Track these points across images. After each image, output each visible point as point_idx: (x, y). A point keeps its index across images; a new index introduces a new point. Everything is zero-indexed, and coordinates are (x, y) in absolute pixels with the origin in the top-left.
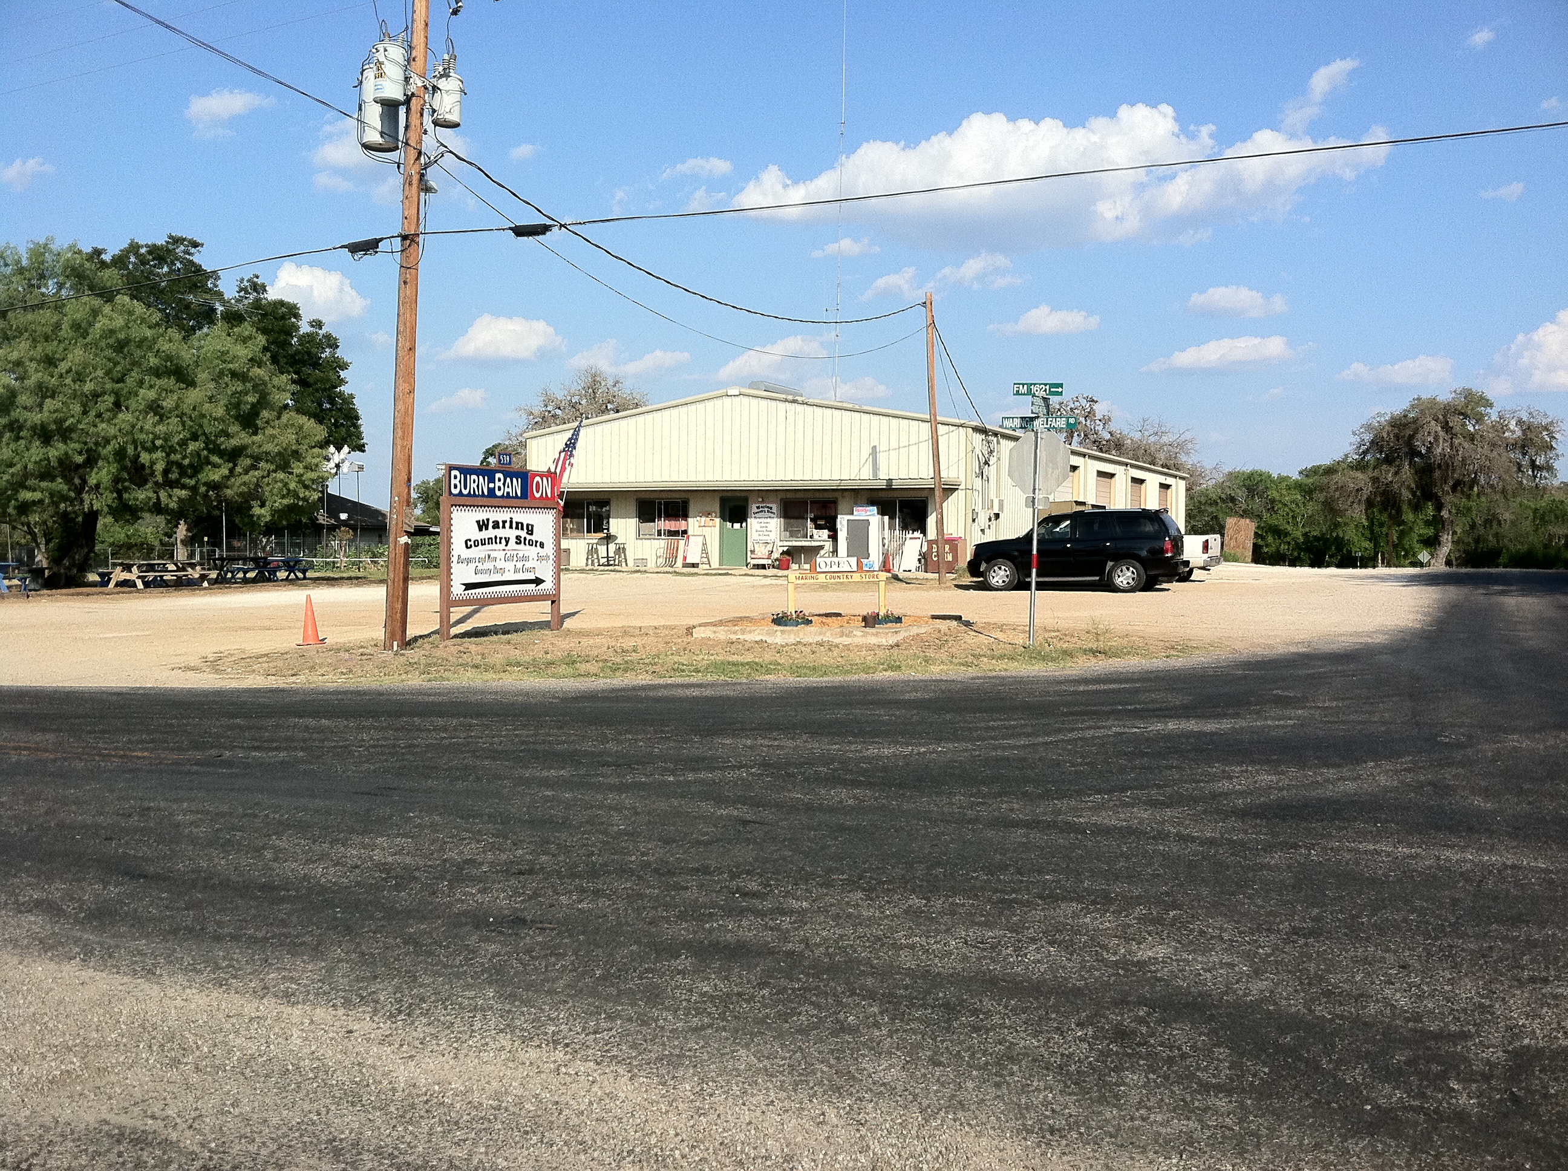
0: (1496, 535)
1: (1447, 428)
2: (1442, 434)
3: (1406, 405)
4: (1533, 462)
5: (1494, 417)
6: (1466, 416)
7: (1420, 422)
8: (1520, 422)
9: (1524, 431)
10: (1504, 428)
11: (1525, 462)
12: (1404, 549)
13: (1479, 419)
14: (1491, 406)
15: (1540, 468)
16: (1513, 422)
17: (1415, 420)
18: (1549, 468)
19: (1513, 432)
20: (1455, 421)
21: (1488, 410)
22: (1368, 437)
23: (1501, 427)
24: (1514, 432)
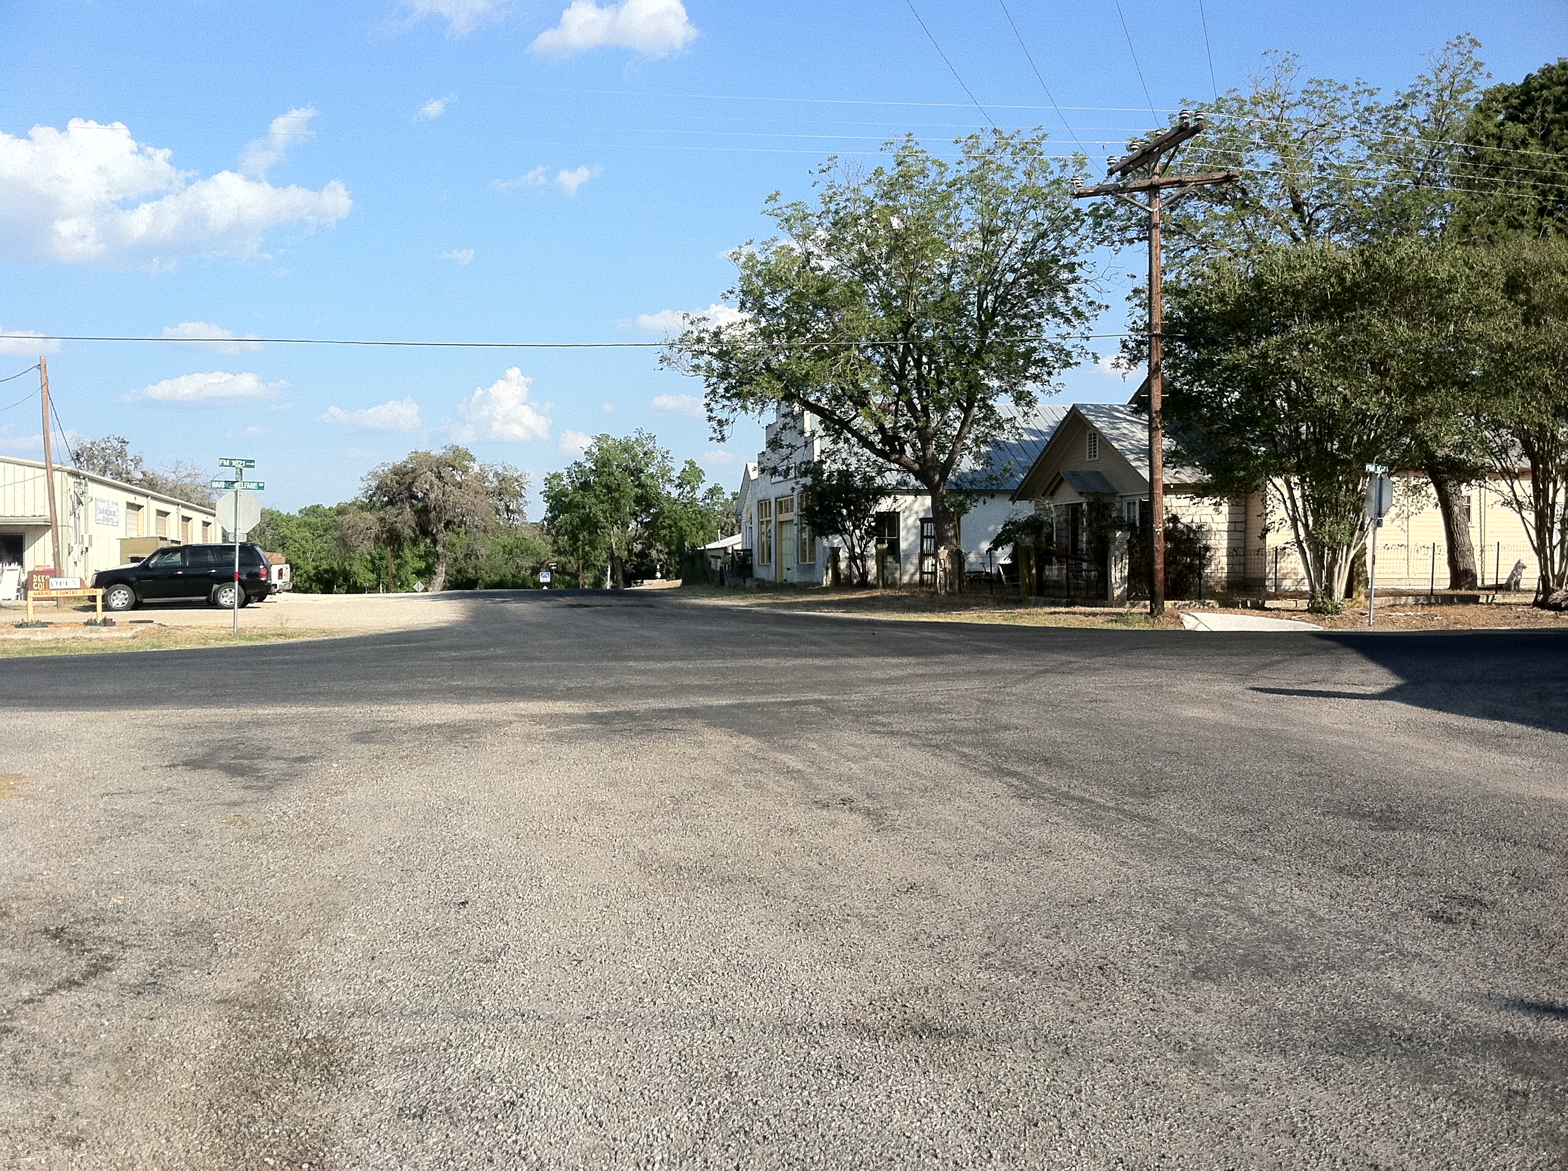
0: (475, 568)
1: (440, 477)
2: (436, 481)
3: (405, 458)
4: (508, 507)
5: (477, 469)
6: (454, 468)
7: (419, 472)
8: (496, 474)
9: (500, 481)
10: (484, 479)
11: (501, 506)
12: (400, 580)
13: (465, 471)
14: (474, 460)
15: (513, 512)
16: (491, 474)
17: (413, 470)
18: (520, 512)
19: (491, 482)
20: (446, 472)
21: (472, 463)
22: (374, 484)
23: (482, 477)
24: (493, 483)
